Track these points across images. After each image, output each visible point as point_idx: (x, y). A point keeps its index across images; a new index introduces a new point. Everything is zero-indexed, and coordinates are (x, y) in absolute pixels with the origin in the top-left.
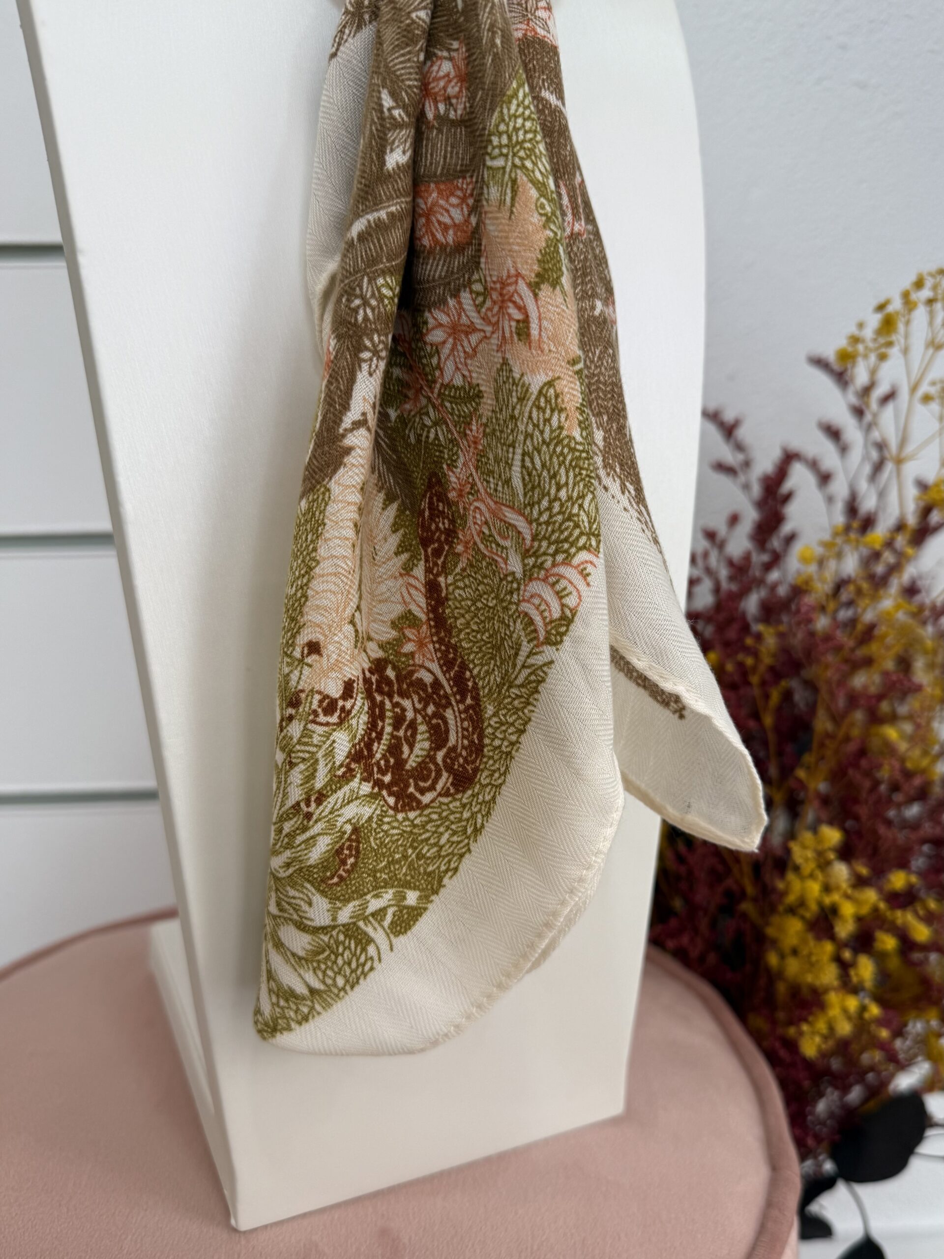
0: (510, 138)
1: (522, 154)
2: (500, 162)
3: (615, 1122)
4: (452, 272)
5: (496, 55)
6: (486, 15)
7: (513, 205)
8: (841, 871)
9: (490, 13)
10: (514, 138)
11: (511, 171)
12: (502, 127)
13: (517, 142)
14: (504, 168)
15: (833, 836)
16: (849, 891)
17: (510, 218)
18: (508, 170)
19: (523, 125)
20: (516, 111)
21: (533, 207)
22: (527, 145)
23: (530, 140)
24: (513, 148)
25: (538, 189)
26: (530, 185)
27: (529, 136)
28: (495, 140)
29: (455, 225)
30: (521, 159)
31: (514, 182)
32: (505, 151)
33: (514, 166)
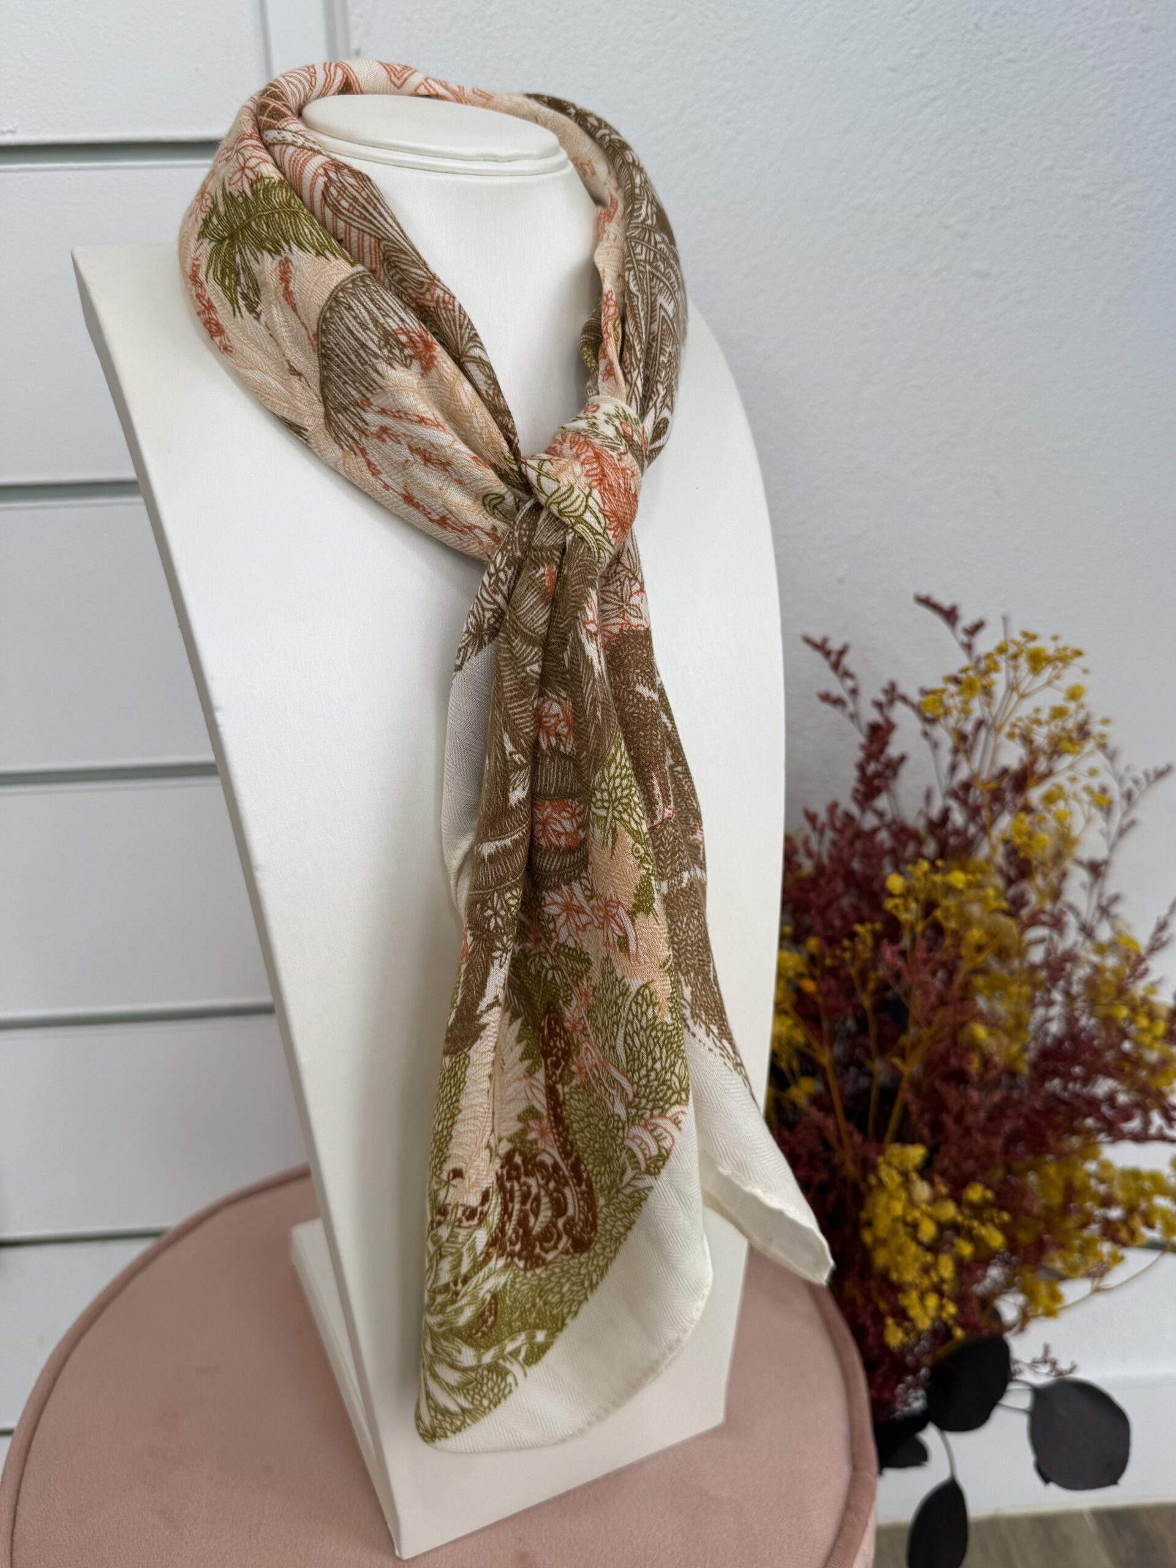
0: (610, 794)
1: (620, 808)
2: (603, 813)
3: (716, 1432)
4: (565, 867)
5: (597, 726)
6: (589, 690)
7: (613, 848)
8: (922, 1190)
9: (592, 688)
10: (614, 797)
11: (611, 821)
12: (604, 786)
13: (616, 799)
14: (606, 818)
15: (916, 1153)
16: (930, 1209)
17: (611, 857)
18: (609, 820)
19: (621, 784)
20: (615, 772)
21: (630, 851)
22: (625, 801)
23: (626, 797)
24: (614, 802)
25: (633, 837)
26: (627, 834)
27: (626, 792)
28: (599, 795)
29: (566, 833)
30: (620, 812)
31: (614, 830)
32: (606, 805)
33: (614, 817)
